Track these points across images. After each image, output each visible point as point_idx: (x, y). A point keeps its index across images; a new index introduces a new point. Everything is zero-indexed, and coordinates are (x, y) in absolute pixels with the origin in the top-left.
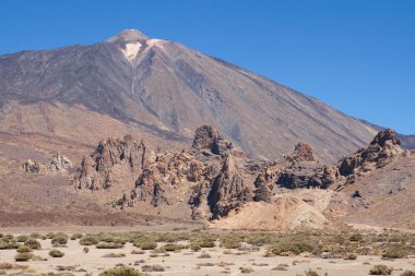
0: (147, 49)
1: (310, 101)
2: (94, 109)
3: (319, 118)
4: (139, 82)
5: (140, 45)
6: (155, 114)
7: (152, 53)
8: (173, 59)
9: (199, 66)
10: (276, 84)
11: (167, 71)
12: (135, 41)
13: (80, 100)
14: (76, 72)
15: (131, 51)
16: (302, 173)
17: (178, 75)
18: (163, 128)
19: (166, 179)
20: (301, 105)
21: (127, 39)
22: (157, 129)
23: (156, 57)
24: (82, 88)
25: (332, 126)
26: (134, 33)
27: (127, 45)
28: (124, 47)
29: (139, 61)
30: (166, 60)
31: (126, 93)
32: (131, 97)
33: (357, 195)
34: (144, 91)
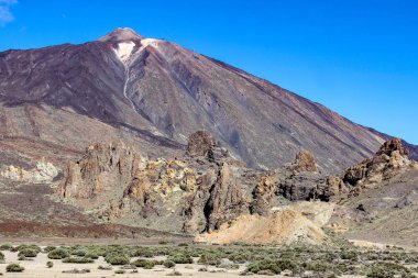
0: (141, 49)
1: (315, 107)
2: (83, 113)
3: (324, 125)
4: (131, 84)
5: (133, 44)
6: (148, 118)
7: (146, 53)
8: (169, 60)
9: (197, 68)
10: (279, 88)
11: (162, 73)
12: (129, 40)
13: (68, 102)
14: (66, 72)
15: (124, 51)
16: (303, 184)
17: (174, 77)
18: (157, 133)
19: (156, 188)
20: (304, 111)
21: (120, 38)
22: (150, 135)
23: (150, 57)
24: (71, 90)
25: (337, 134)
26: (128, 32)
27: (121, 45)
28: (116, 47)
29: (133, 61)
30: (160, 61)
31: (117, 95)
32: (122, 99)
33: (360, 208)
34: (137, 93)
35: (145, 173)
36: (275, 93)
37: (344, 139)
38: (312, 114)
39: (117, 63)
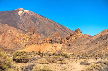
0: (24, 12)
1: (62, 26)
2: (10, 25)
3: (64, 30)
4: (21, 20)
5: (22, 11)
6: (25, 27)
7: (25, 13)
8: (30, 15)
9: (36, 17)
10: (54, 22)
11: (28, 17)
13: (6, 23)
14: (6, 17)
15: (20, 13)
17: (31, 18)
18: (26, 30)
20: (60, 27)
21: (19, 10)
22: (24, 31)
23: (26, 14)
24: (7, 20)
25: (67, 32)
26: (21, 9)
27: (19, 11)
28: (18, 11)
29: (22, 15)
30: (28, 15)
31: (18, 22)
34: (22, 22)
35: (17, 37)
36: (53, 23)
37: (68, 33)
38: (61, 27)
39: (18, 15)
